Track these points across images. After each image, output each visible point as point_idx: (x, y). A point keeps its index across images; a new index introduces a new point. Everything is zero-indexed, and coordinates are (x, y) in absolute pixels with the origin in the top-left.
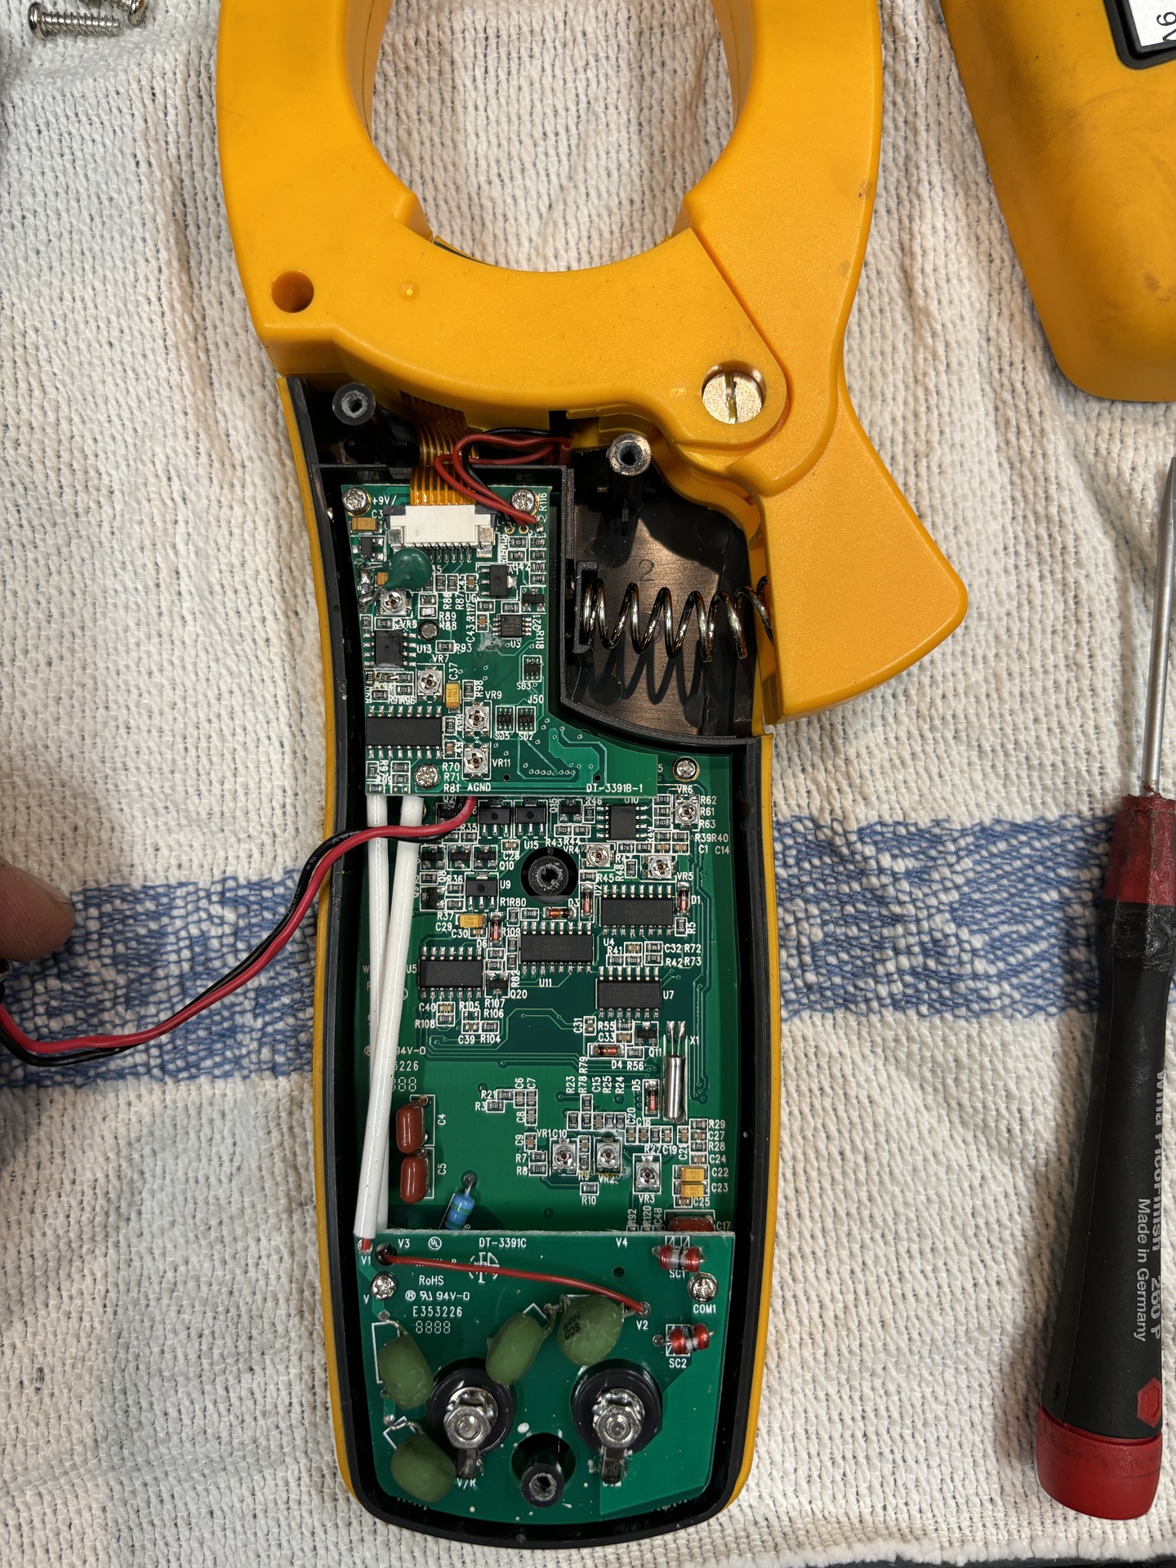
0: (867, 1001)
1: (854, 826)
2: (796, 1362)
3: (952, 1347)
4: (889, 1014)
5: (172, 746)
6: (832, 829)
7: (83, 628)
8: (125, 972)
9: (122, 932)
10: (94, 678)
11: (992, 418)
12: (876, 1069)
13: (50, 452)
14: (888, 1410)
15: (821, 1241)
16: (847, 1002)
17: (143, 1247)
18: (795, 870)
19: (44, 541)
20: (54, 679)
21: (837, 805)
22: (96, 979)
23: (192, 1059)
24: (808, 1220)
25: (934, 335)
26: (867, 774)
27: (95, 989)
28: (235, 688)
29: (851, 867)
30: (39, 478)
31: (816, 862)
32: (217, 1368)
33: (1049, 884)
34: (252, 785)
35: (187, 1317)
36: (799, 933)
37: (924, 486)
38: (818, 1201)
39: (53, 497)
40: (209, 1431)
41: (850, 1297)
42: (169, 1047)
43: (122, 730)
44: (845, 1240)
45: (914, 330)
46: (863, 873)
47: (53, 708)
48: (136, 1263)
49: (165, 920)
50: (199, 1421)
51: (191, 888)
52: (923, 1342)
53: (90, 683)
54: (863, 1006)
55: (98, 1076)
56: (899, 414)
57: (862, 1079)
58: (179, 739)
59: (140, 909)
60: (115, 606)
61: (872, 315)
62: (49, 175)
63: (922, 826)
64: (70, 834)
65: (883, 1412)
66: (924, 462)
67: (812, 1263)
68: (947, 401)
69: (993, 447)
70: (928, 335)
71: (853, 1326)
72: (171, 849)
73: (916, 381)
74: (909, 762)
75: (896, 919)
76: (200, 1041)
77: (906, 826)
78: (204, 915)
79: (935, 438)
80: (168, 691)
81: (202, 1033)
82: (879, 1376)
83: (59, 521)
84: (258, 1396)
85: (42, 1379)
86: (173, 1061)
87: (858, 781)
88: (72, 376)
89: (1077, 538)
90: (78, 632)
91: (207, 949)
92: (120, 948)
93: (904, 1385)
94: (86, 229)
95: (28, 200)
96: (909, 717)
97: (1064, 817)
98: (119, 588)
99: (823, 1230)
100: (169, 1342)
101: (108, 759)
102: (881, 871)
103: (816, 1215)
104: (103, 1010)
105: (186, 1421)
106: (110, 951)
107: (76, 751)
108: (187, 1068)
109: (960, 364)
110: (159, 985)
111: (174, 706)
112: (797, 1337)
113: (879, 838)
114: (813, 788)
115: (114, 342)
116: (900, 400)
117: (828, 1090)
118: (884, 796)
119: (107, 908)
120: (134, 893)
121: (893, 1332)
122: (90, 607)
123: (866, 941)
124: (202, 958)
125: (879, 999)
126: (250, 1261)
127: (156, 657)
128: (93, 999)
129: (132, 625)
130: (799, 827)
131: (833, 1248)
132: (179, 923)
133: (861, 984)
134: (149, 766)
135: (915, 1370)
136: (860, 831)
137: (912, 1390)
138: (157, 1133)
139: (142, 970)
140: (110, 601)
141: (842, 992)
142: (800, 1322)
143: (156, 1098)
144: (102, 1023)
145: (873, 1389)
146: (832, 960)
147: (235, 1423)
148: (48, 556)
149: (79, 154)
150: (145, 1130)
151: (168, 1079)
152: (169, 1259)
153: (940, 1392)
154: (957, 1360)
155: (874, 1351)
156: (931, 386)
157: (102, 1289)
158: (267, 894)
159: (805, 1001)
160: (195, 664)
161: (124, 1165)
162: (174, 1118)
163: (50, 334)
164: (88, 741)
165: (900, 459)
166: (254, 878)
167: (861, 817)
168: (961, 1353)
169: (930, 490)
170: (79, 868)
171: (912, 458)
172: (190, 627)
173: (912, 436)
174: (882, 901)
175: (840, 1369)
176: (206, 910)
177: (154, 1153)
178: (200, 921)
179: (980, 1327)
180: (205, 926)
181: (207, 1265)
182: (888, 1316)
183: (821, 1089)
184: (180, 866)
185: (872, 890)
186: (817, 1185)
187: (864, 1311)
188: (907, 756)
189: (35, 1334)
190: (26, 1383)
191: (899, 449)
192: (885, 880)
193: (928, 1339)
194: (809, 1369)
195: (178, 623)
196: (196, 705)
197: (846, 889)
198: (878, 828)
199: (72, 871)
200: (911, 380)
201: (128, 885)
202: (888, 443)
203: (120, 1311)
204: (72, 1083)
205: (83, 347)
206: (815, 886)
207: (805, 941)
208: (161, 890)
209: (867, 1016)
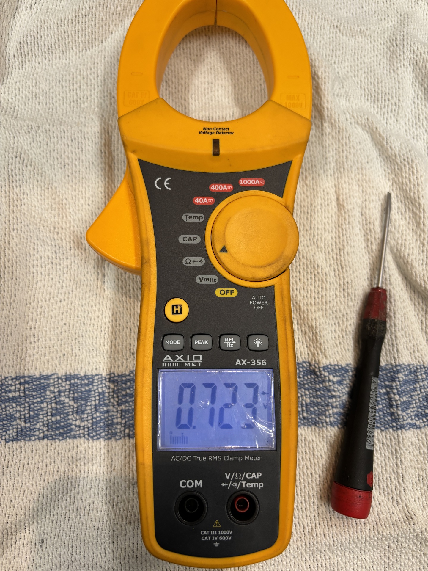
0: (322, 423)
1: (322, 365)
2: (295, 547)
3: (348, 545)
4: (329, 428)
5: (97, 330)
6: (315, 366)
7: (72, 291)
8: (77, 403)
9: (76, 390)
10: (74, 307)
11: (363, 238)
12: (323, 446)
13: (68, 236)
14: (325, 564)
15: (304, 504)
16: (316, 423)
17: (79, 497)
18: (302, 379)
19: (63, 263)
20: (62, 307)
21: (317, 359)
22: (67, 405)
23: (98, 432)
24: (300, 497)
25: (345, 213)
26: (326, 349)
27: (67, 408)
28: (118, 312)
29: (320, 379)
30: (64, 245)
31: (309, 377)
32: (102, 541)
33: (382, 387)
34: (120, 343)
35: (94, 523)
36: (302, 400)
37: (343, 259)
38: (303, 490)
39: (68, 251)
40: (98, 564)
41: (314, 525)
42: (91, 428)
43: (82, 324)
44: (312, 505)
45: (338, 210)
46: (324, 381)
47: (61, 316)
48: (76, 503)
49: (91, 386)
50: (95, 560)
51: (100, 376)
52: (338, 542)
53: (73, 309)
54: (321, 425)
55: (67, 436)
56: (334, 237)
57: (319, 449)
58: (99, 328)
59: (83, 382)
60: (83, 285)
61: (325, 206)
62: (74, 154)
63: (343, 366)
64: (62, 357)
65: (324, 565)
66: (342, 252)
67: (301, 512)
68: (349, 233)
69: (363, 247)
70: (343, 213)
71: (315, 535)
72: (93, 363)
73: (339, 226)
74: (339, 345)
75: (334, 396)
76: (101, 427)
77: (338, 366)
78: (104, 385)
79: (345, 244)
80: (97, 312)
81: (102, 424)
82: (323, 553)
83: (69, 257)
84: (115, 552)
85: (43, 543)
86: (92, 433)
87: (323, 351)
88: (76, 213)
89: (390, 276)
90: (71, 292)
91: (104, 396)
92: (76, 395)
93: (331, 556)
94: (84, 171)
95: (67, 161)
96: (339, 331)
97: (387, 365)
98: (85, 279)
99: (305, 501)
100: (87, 531)
101: (77, 333)
102: (329, 381)
103: (303, 495)
104: (68, 415)
105: (91, 560)
106: (72, 396)
107: (67, 330)
108: (96, 436)
109: (352, 222)
110: (88, 408)
111: (98, 317)
112: (296, 538)
113: (329, 370)
114: (310, 352)
115: (90, 204)
116: (334, 232)
117: (308, 452)
118: (331, 356)
119: (72, 381)
120: (81, 377)
121: (328, 538)
122: (75, 285)
123: (323, 403)
124: (102, 399)
125: (326, 422)
126: (115, 504)
127: (94, 301)
128: (66, 411)
129: (88, 291)
130: (305, 365)
131: (308, 507)
132: (95, 388)
133: (321, 418)
134: (89, 336)
135: (335, 552)
136: (324, 367)
137: (334, 558)
138: (87, 457)
139: (83, 402)
140: (82, 283)
141: (314, 420)
142: (297, 533)
143: (86, 445)
144: (69, 419)
145: (321, 557)
146: (312, 409)
147: (107, 561)
148: (64, 268)
149: (84, 149)
150: (82, 456)
151: (90, 439)
152: (87, 502)
153: (344, 559)
154: (350, 549)
155: (321, 544)
156: (344, 228)
157: (65, 512)
158: (124, 379)
159: (302, 422)
160: (106, 304)
161: (75, 467)
162: (92, 452)
163: (70, 200)
164: (71, 327)
165: (335, 250)
166: (120, 374)
167: (324, 362)
168: (351, 547)
169: (345, 260)
170: (65, 368)
171: (338, 250)
172: (106, 292)
173: (338, 243)
174: (329, 391)
175: (310, 550)
176: (105, 384)
177: (85, 464)
178: (102, 387)
179: (358, 538)
180: (104, 389)
181: (100, 504)
182: (326, 532)
183: (306, 452)
184: (96, 369)
185: (326, 387)
186: (303, 484)
187: (318, 530)
188: (338, 343)
189: (41, 527)
190: (37, 544)
191: (334, 247)
192: (331, 384)
193: (340, 541)
194: (300, 549)
195: (103, 291)
196: (105, 317)
197: (318, 386)
198: (329, 367)
199: (63, 369)
200: (337, 226)
201: (80, 374)
202: (330, 245)
203: (70, 519)
204: (58, 439)
205: (80, 205)
206: (308, 385)
207: (304, 402)
208: (90, 377)
209: (322, 428)
